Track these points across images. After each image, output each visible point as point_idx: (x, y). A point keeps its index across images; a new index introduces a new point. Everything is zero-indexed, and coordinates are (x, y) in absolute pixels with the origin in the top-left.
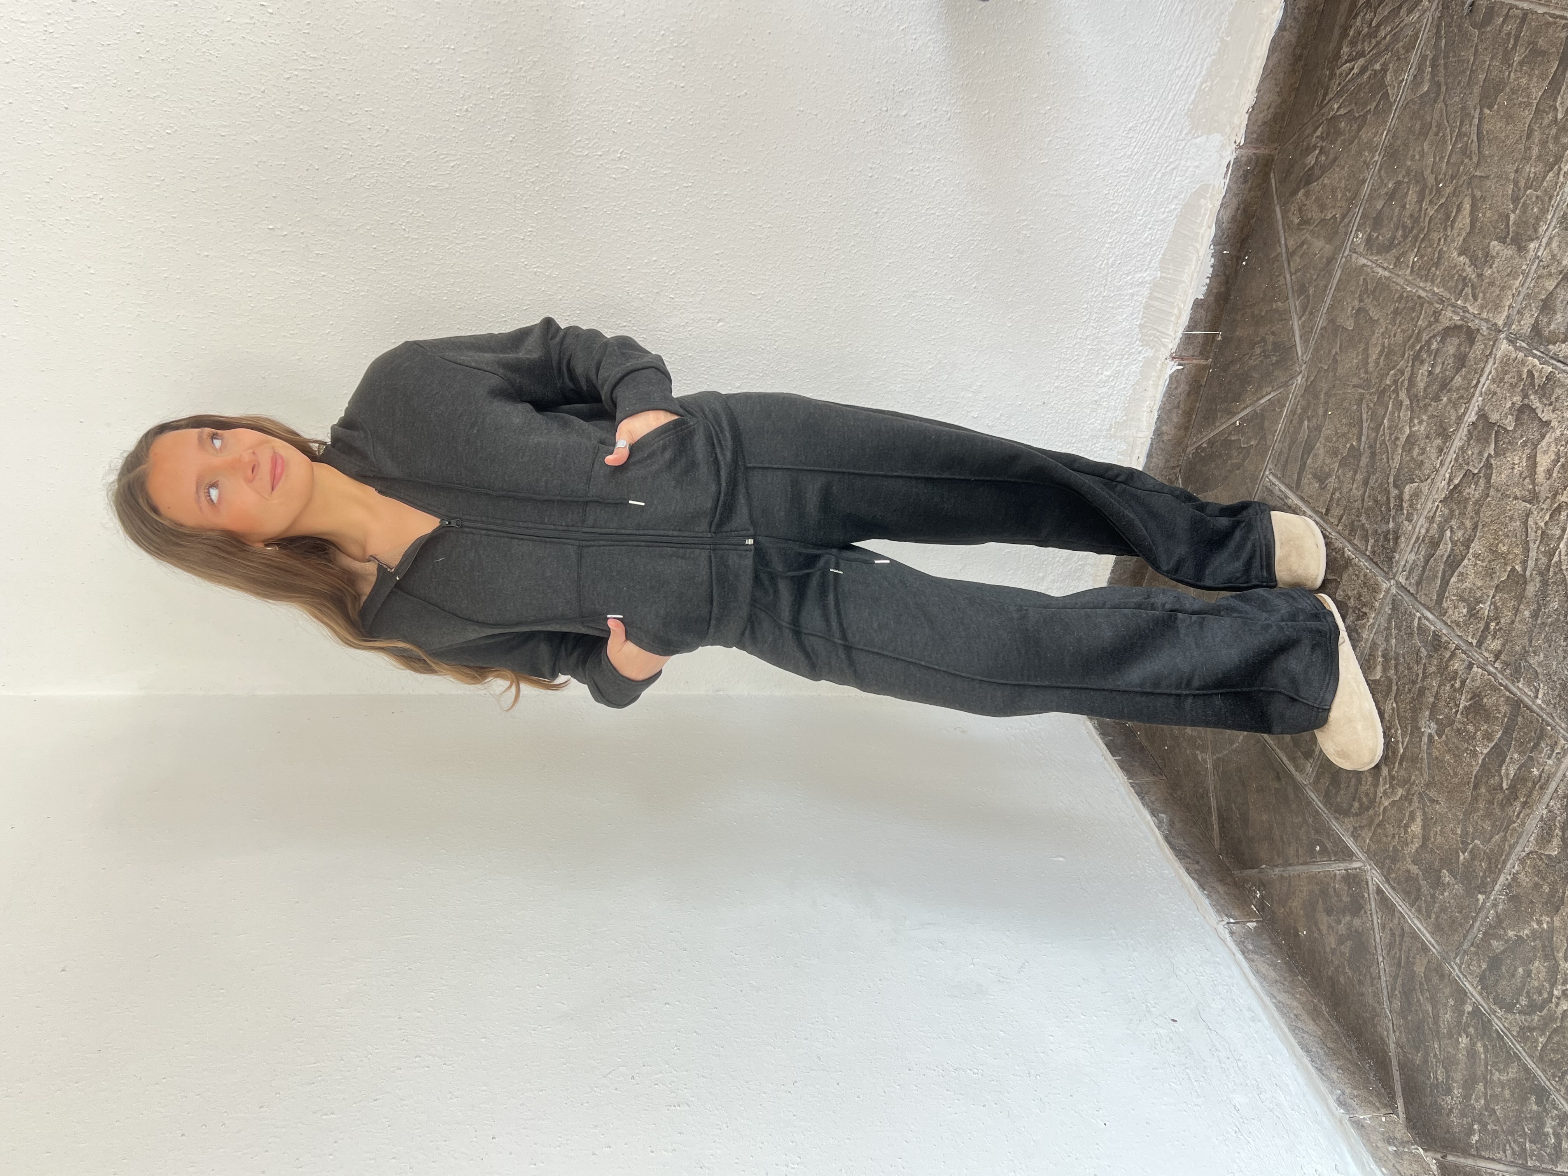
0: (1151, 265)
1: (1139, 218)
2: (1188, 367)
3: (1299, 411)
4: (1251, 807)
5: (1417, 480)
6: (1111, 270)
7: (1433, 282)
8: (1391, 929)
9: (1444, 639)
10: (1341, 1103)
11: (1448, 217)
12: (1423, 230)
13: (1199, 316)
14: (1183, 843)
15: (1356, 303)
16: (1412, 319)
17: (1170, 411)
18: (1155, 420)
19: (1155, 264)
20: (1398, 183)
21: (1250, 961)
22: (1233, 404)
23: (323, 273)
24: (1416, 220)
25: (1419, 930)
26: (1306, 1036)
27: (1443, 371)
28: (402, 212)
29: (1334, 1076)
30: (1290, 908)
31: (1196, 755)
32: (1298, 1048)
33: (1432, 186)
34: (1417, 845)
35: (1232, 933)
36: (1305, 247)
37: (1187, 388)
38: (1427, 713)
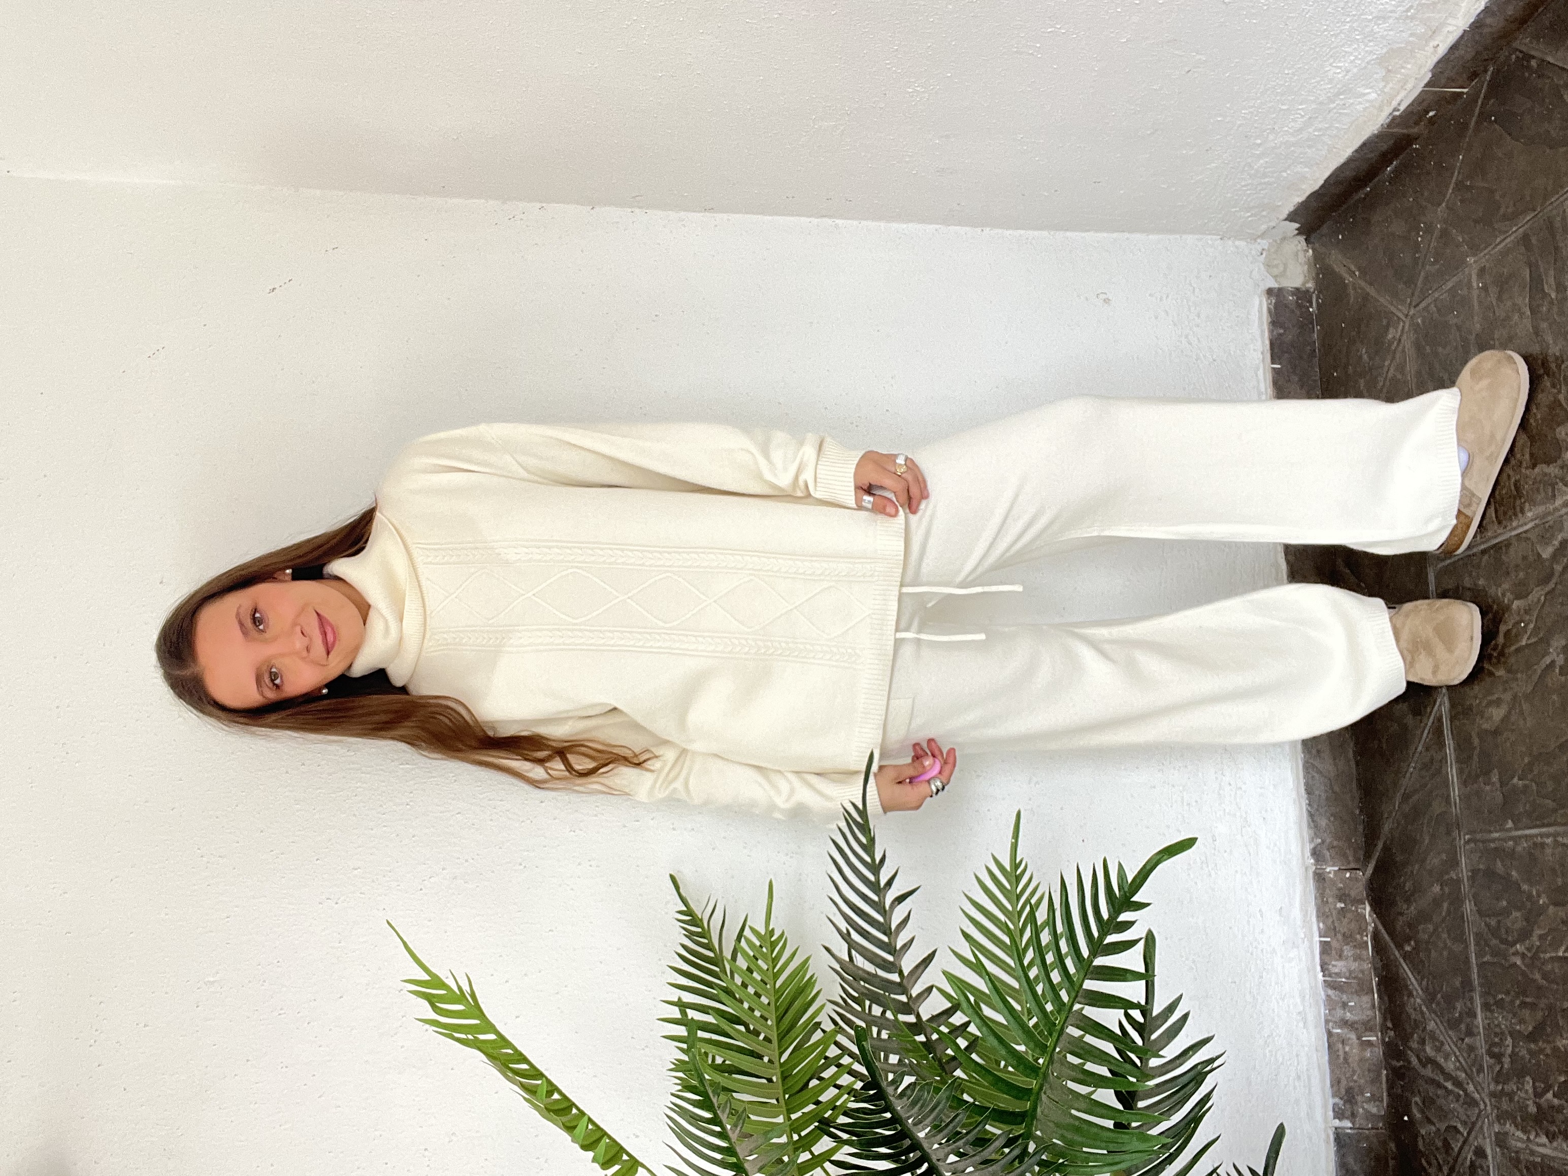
8: (1432, 757)
10: (1315, 853)
29: (1323, 822)
32: (1302, 787)
34: (1489, 727)
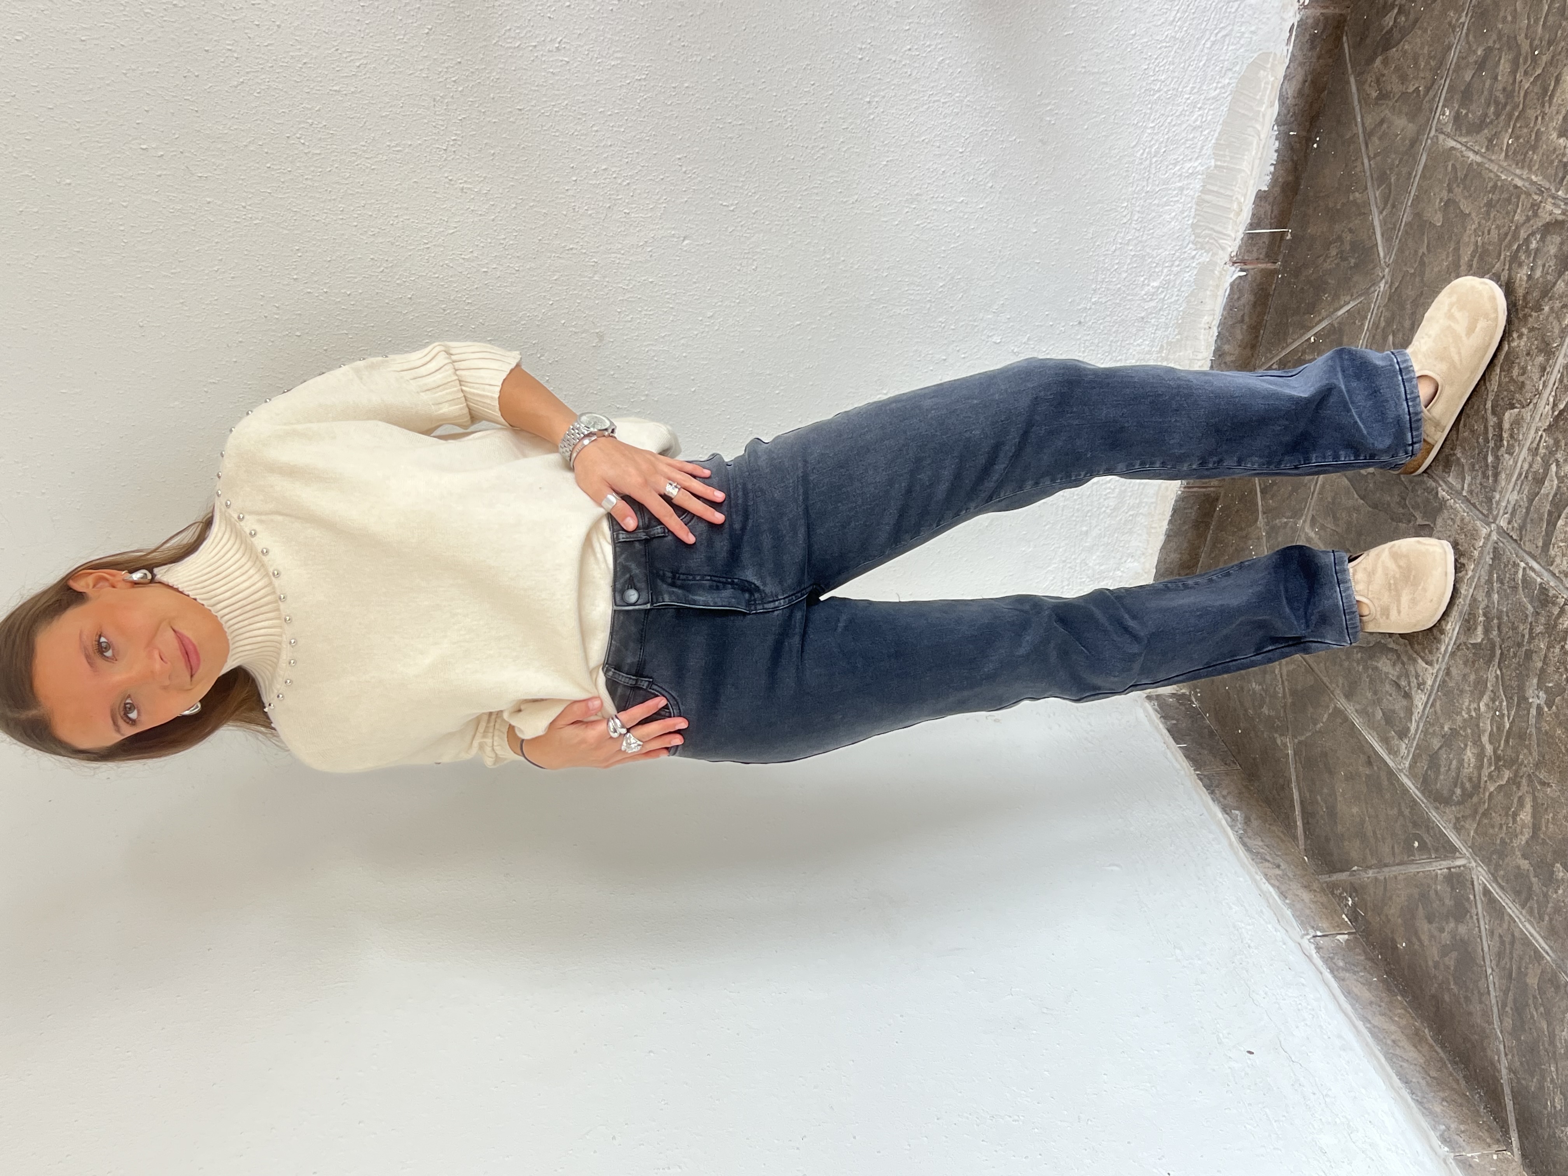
0: (1204, 152)
1: (1187, 96)
2: (1252, 272)
3: (1383, 324)
4: (1339, 798)
5: (1517, 405)
6: (1154, 160)
7: (1530, 169)
8: (1500, 936)
9: (1552, 593)
10: (1445, 1140)
11: (1545, 90)
12: (1518, 106)
13: (1262, 211)
14: (1261, 843)
15: (1445, 194)
16: (1508, 213)
17: (1233, 326)
18: (1215, 338)
19: (1208, 150)
20: (1489, 50)
21: (1339, 980)
22: (1306, 317)
23: (208, 200)
24: (1509, 94)
25: (1532, 935)
26: (1405, 1065)
27: (1545, 274)
28: (300, 123)
29: (1438, 1109)
30: (1387, 916)
31: (1275, 739)
32: (1395, 1079)
33: (1527, 54)
34: (1527, 836)
35: (1318, 948)
36: (1385, 126)
37: (1252, 298)
38: (1535, 681)
